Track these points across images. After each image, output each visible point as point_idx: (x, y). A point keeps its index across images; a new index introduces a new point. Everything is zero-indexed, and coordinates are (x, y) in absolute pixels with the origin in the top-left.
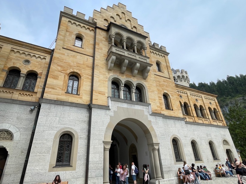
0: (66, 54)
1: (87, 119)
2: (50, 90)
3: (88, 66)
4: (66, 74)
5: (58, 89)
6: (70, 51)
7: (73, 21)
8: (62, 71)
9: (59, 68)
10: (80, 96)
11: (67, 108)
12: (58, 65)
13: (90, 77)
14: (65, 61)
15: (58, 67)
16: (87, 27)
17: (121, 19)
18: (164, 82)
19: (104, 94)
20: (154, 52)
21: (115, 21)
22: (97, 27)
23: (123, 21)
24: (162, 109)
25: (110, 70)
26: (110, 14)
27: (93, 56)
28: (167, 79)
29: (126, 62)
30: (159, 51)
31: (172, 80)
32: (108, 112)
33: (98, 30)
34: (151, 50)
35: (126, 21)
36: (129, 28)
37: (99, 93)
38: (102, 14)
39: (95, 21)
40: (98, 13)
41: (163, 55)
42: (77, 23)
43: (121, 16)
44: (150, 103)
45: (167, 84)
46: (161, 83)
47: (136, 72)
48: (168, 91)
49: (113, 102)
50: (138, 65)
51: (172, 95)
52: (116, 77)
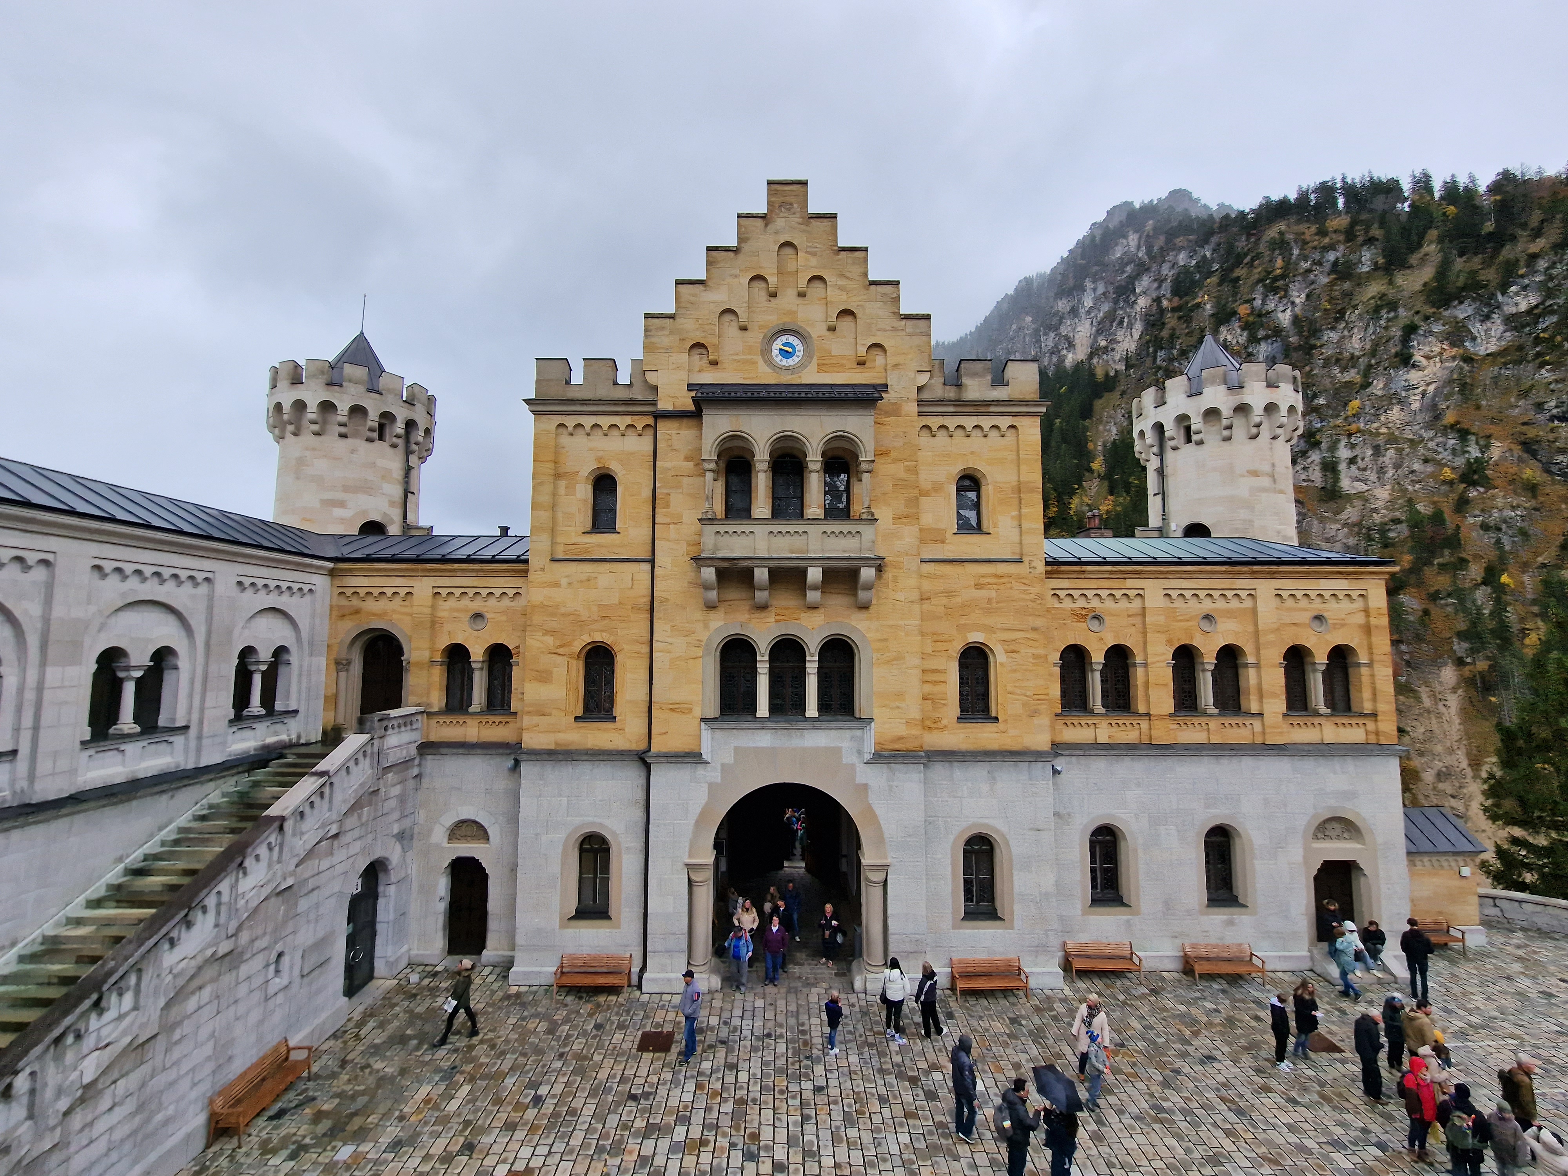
0: (564, 582)
1: (640, 795)
2: (536, 719)
3: (635, 608)
4: (571, 656)
5: (554, 712)
6: (575, 563)
7: (570, 421)
8: (561, 651)
9: (550, 640)
10: (617, 725)
11: (585, 769)
12: (547, 632)
13: (646, 649)
14: (563, 610)
15: (545, 638)
16: (622, 422)
17: (773, 295)
18: (978, 586)
19: (690, 710)
20: (952, 422)
21: (744, 329)
22: (660, 416)
23: (788, 299)
24: (940, 725)
25: (711, 607)
26: (718, 297)
27: (652, 561)
28: (1002, 568)
29: (761, 574)
30: (981, 407)
31: (1033, 564)
32: (700, 771)
33: (665, 428)
34: (934, 422)
35: (802, 295)
36: (817, 331)
37: (672, 710)
38: (679, 320)
39: (651, 378)
40: (662, 328)
41: (1004, 422)
42: (588, 421)
43: (773, 280)
44: (876, 713)
45: (993, 594)
46: (958, 600)
47: (813, 596)
48: (990, 630)
49: (719, 734)
50: (814, 574)
51: (1012, 648)
52: (735, 630)
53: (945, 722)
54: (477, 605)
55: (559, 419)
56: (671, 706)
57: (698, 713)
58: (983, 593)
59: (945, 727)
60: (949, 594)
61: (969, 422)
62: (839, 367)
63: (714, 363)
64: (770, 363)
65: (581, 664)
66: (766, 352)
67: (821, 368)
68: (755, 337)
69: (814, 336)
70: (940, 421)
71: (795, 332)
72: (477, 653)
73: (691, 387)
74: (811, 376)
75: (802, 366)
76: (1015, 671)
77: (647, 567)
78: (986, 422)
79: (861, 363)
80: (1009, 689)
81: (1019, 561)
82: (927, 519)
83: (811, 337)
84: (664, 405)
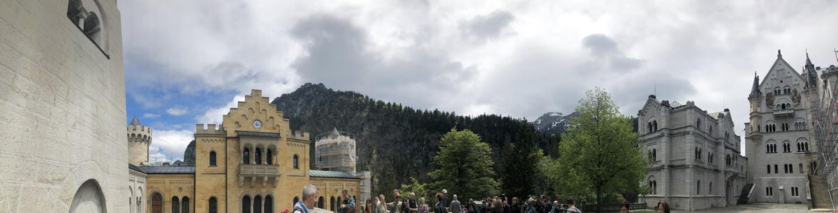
0: (205, 179)
4: (206, 199)
6: (207, 174)
7: (205, 139)
9: (201, 196)
12: (201, 193)
13: (224, 198)
14: (204, 187)
16: (218, 139)
17: (254, 112)
18: (297, 182)
20: (293, 143)
21: (247, 119)
22: (227, 138)
23: (257, 113)
25: (241, 187)
26: (241, 112)
27: (226, 174)
28: (302, 177)
29: (254, 179)
30: (299, 141)
31: (308, 176)
33: (228, 141)
34: (289, 143)
35: (261, 113)
36: (264, 121)
38: (232, 117)
39: (225, 129)
40: (228, 118)
41: (303, 144)
42: (209, 139)
43: (254, 110)
47: (265, 184)
50: (266, 179)
52: (246, 193)
54: (180, 185)
55: (202, 138)
58: (298, 184)
60: (292, 184)
61: (296, 143)
62: (269, 129)
63: (240, 126)
64: (253, 127)
65: (208, 203)
66: (252, 124)
68: (250, 121)
71: (259, 121)
72: (180, 199)
73: (235, 131)
74: (263, 130)
75: (260, 128)
77: (224, 175)
78: (300, 144)
79: (275, 129)
81: (305, 176)
82: (288, 165)
83: (262, 122)
84: (228, 135)
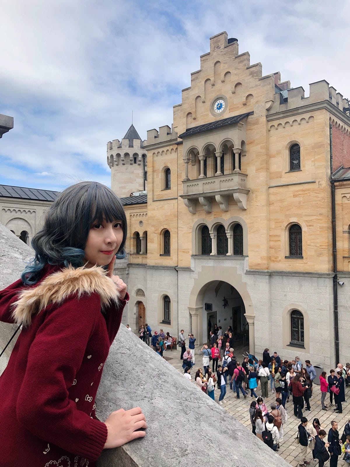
2: (150, 255)
3: (175, 216)
4: (159, 234)
5: (155, 253)
6: (159, 201)
8: (156, 232)
9: (153, 228)
10: (171, 257)
11: (162, 273)
12: (152, 226)
13: (176, 230)
14: (156, 218)
17: (213, 85)
18: (295, 196)
19: (189, 252)
21: (204, 102)
22: (178, 144)
23: (219, 85)
24: (278, 260)
25: (194, 215)
26: (195, 92)
27: (178, 198)
28: (306, 186)
29: (201, 200)
30: (295, 111)
31: (321, 183)
32: (192, 274)
33: (179, 149)
34: (276, 123)
35: (223, 82)
36: (229, 95)
37: (183, 252)
38: (183, 106)
39: (176, 130)
40: (178, 110)
41: (307, 116)
42: (160, 150)
43: (213, 79)
44: (250, 254)
45: (301, 199)
46: (286, 203)
47: (222, 207)
48: (300, 216)
49: (197, 261)
50: (217, 199)
51: (310, 224)
52: (201, 222)
53: (280, 258)
54: (141, 218)
55: (153, 151)
56: (183, 251)
57: (191, 253)
58: (297, 199)
59: (280, 260)
60: (281, 201)
61: (291, 119)
62: (237, 108)
63: (195, 119)
64: (213, 114)
65: (162, 236)
66: (213, 109)
67: (231, 110)
68: (208, 104)
69: (228, 98)
70: (278, 122)
72: (141, 234)
73: (187, 129)
74: (227, 115)
75: (224, 112)
76: (311, 235)
77: (177, 201)
79: (245, 104)
80: (308, 243)
81: (314, 182)
82: (274, 168)
83: (227, 98)
84: (179, 140)
